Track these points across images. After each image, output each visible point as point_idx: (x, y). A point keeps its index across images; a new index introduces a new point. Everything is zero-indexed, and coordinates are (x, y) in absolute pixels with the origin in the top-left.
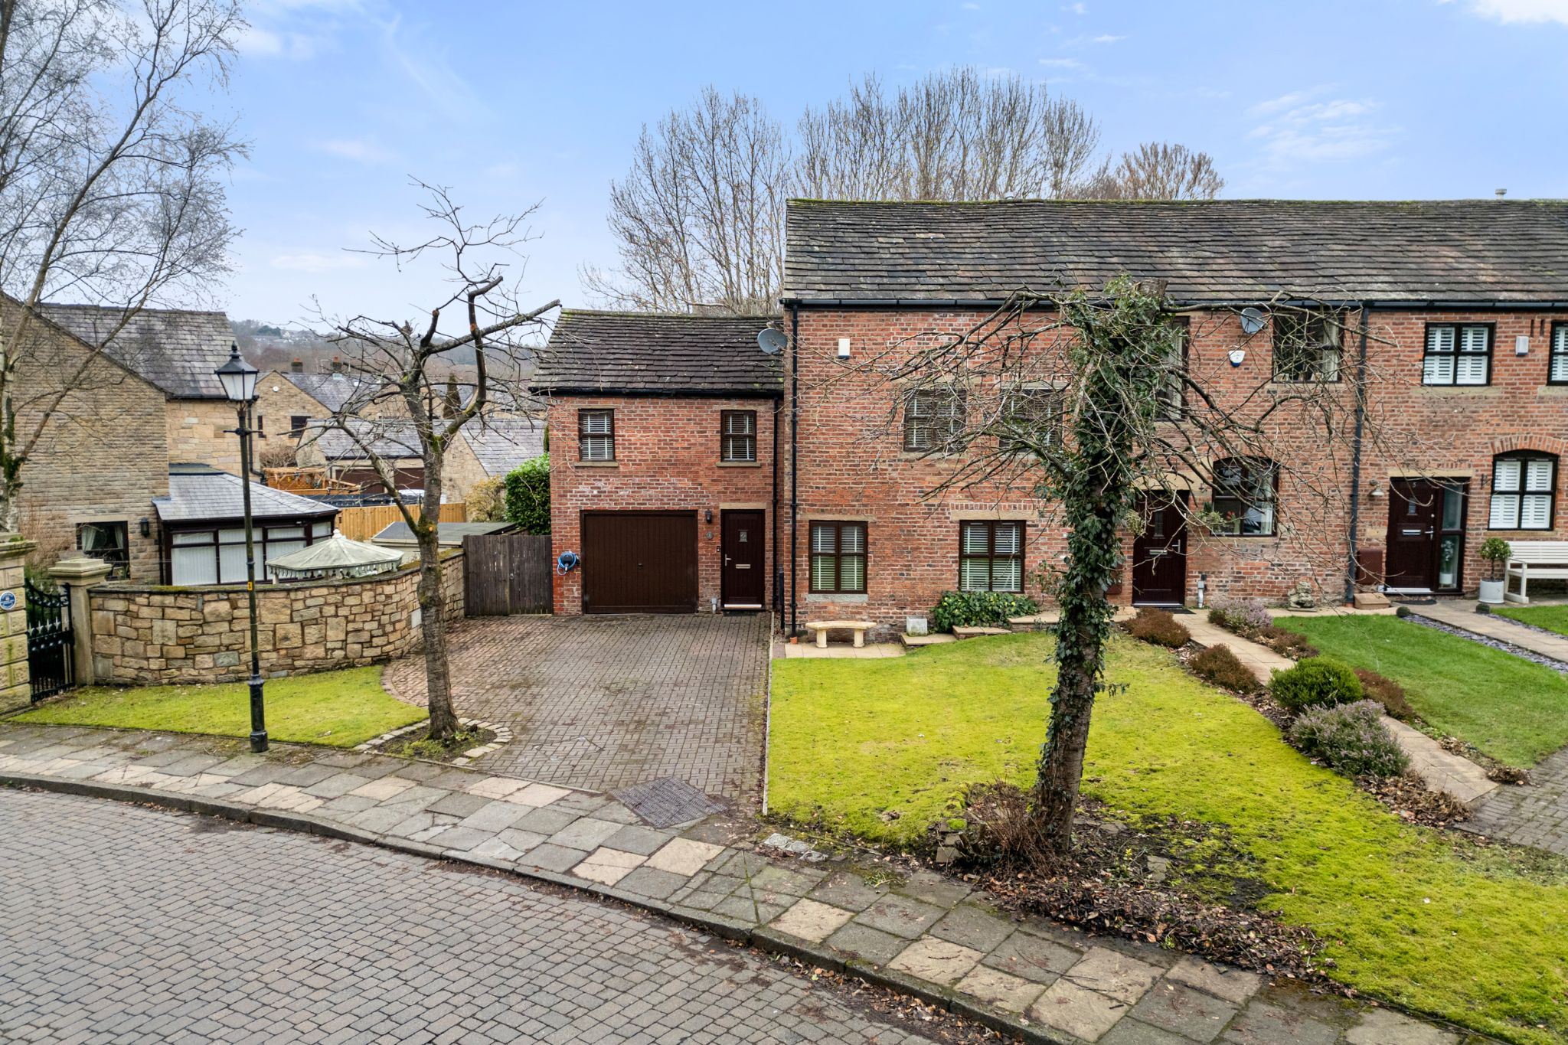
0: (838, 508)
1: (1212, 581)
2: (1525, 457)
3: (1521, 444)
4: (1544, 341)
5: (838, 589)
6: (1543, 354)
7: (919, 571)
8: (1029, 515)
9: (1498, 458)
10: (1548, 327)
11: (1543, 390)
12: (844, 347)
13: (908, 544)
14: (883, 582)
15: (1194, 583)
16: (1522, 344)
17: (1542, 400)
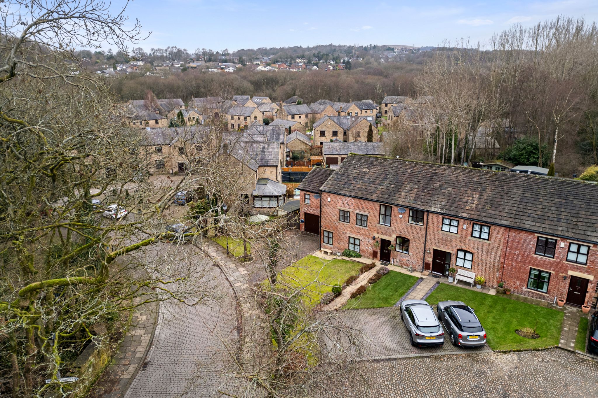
0: (328, 228)
1: (395, 260)
2: (465, 252)
3: (464, 249)
4: (471, 226)
5: (328, 243)
6: (470, 230)
7: (341, 243)
8: (361, 238)
9: (458, 250)
10: (472, 224)
11: (470, 238)
12: (329, 200)
13: (339, 238)
14: (336, 244)
15: (392, 260)
16: (465, 226)
17: (469, 240)
